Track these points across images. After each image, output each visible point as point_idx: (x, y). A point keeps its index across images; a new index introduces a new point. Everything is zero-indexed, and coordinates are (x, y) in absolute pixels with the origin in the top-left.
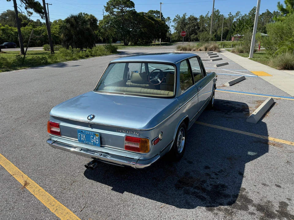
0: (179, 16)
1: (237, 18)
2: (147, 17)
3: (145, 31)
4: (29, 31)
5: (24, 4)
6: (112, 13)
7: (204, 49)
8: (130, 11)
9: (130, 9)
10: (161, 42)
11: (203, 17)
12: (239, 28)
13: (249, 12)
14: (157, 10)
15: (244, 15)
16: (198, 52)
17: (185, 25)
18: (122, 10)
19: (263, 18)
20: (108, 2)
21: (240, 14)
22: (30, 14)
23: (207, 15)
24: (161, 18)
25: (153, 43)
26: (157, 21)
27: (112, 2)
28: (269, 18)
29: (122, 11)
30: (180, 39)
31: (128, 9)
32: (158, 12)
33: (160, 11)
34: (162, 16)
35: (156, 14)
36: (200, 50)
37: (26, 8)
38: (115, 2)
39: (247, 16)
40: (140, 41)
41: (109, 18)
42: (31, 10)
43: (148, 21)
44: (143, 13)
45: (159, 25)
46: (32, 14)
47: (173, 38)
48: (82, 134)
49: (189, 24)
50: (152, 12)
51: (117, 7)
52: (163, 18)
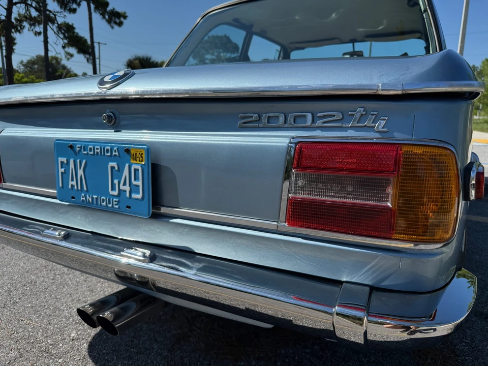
5: (61, 40)
22: (69, 57)
37: (64, 47)
42: (72, 50)
46: (72, 56)
48: (72, 161)
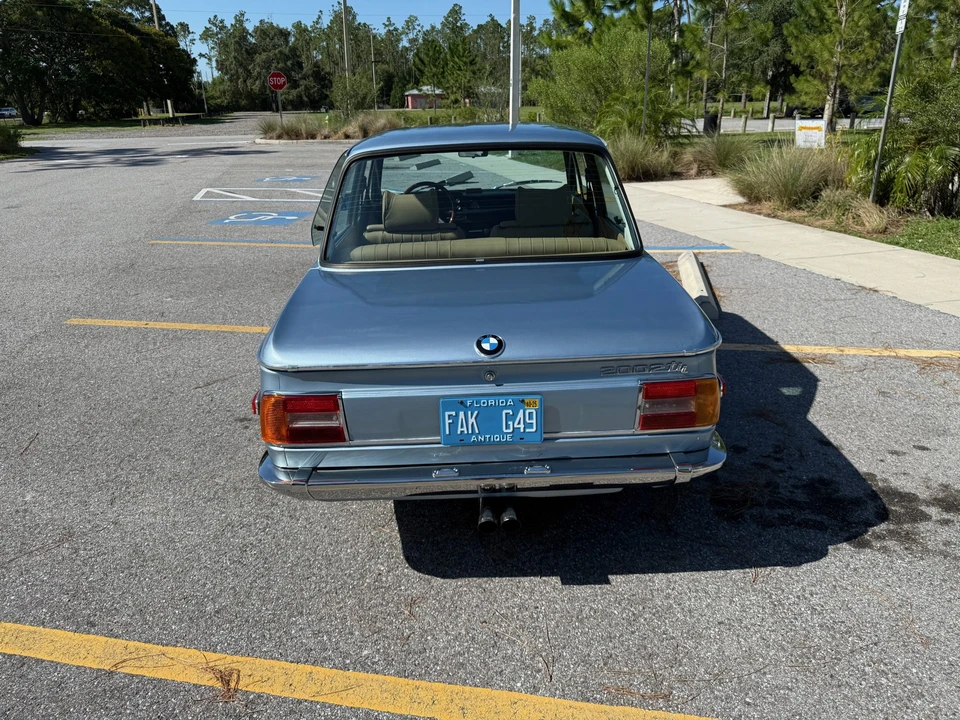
0: (222, 22)
1: (411, 36)
2: (102, 17)
3: (104, 69)
7: (359, 134)
10: (176, 111)
11: (306, 30)
12: (435, 66)
13: (443, 19)
15: (429, 28)
16: (340, 143)
17: (251, 52)
19: (481, 38)
21: (419, 25)
23: (317, 23)
24: (160, 25)
25: (142, 117)
26: (148, 34)
28: (497, 41)
30: (237, 101)
32: (142, 4)
34: (162, 18)
35: (137, 10)
36: (347, 137)
39: (438, 32)
40: (86, 110)
43: (113, 32)
44: (83, 3)
45: (157, 48)
47: (213, 98)
48: (462, 414)
49: (264, 51)
52: (168, 24)
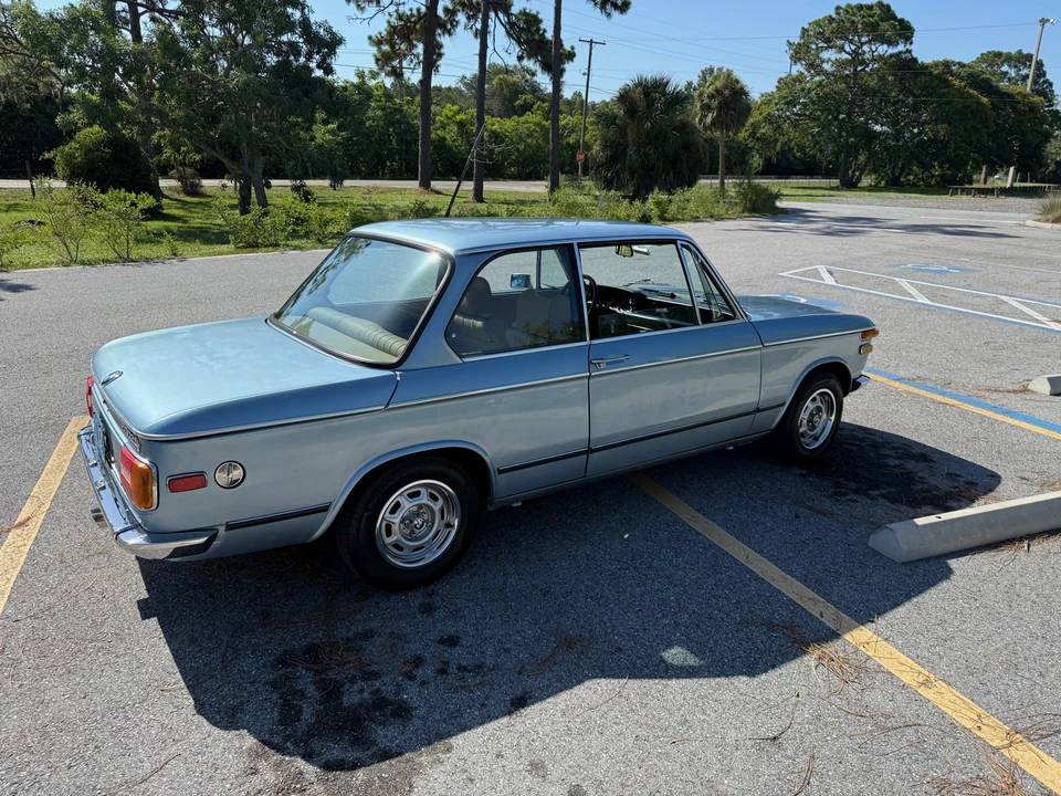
2: (960, 78)
4: (528, 128)
6: (814, 66)
8: (891, 56)
9: (892, 50)
10: (1014, 180)
14: (1020, 52)
18: (858, 54)
20: (806, 27)
24: (1035, 83)
25: (975, 186)
26: (1009, 95)
27: (821, 27)
29: (857, 57)
31: (883, 49)
32: (1022, 59)
33: (1033, 52)
34: (1040, 74)
35: (1016, 67)
38: (834, 25)
41: (798, 87)
43: (964, 94)
44: (947, 64)
45: (1016, 110)
50: (996, 58)
51: (839, 42)
52: (1046, 81)
